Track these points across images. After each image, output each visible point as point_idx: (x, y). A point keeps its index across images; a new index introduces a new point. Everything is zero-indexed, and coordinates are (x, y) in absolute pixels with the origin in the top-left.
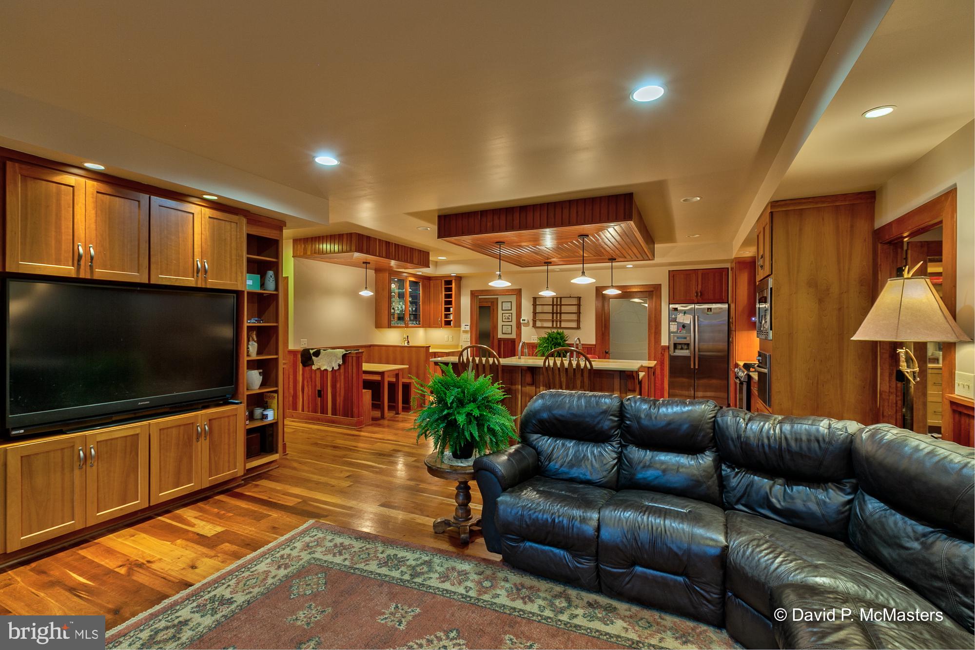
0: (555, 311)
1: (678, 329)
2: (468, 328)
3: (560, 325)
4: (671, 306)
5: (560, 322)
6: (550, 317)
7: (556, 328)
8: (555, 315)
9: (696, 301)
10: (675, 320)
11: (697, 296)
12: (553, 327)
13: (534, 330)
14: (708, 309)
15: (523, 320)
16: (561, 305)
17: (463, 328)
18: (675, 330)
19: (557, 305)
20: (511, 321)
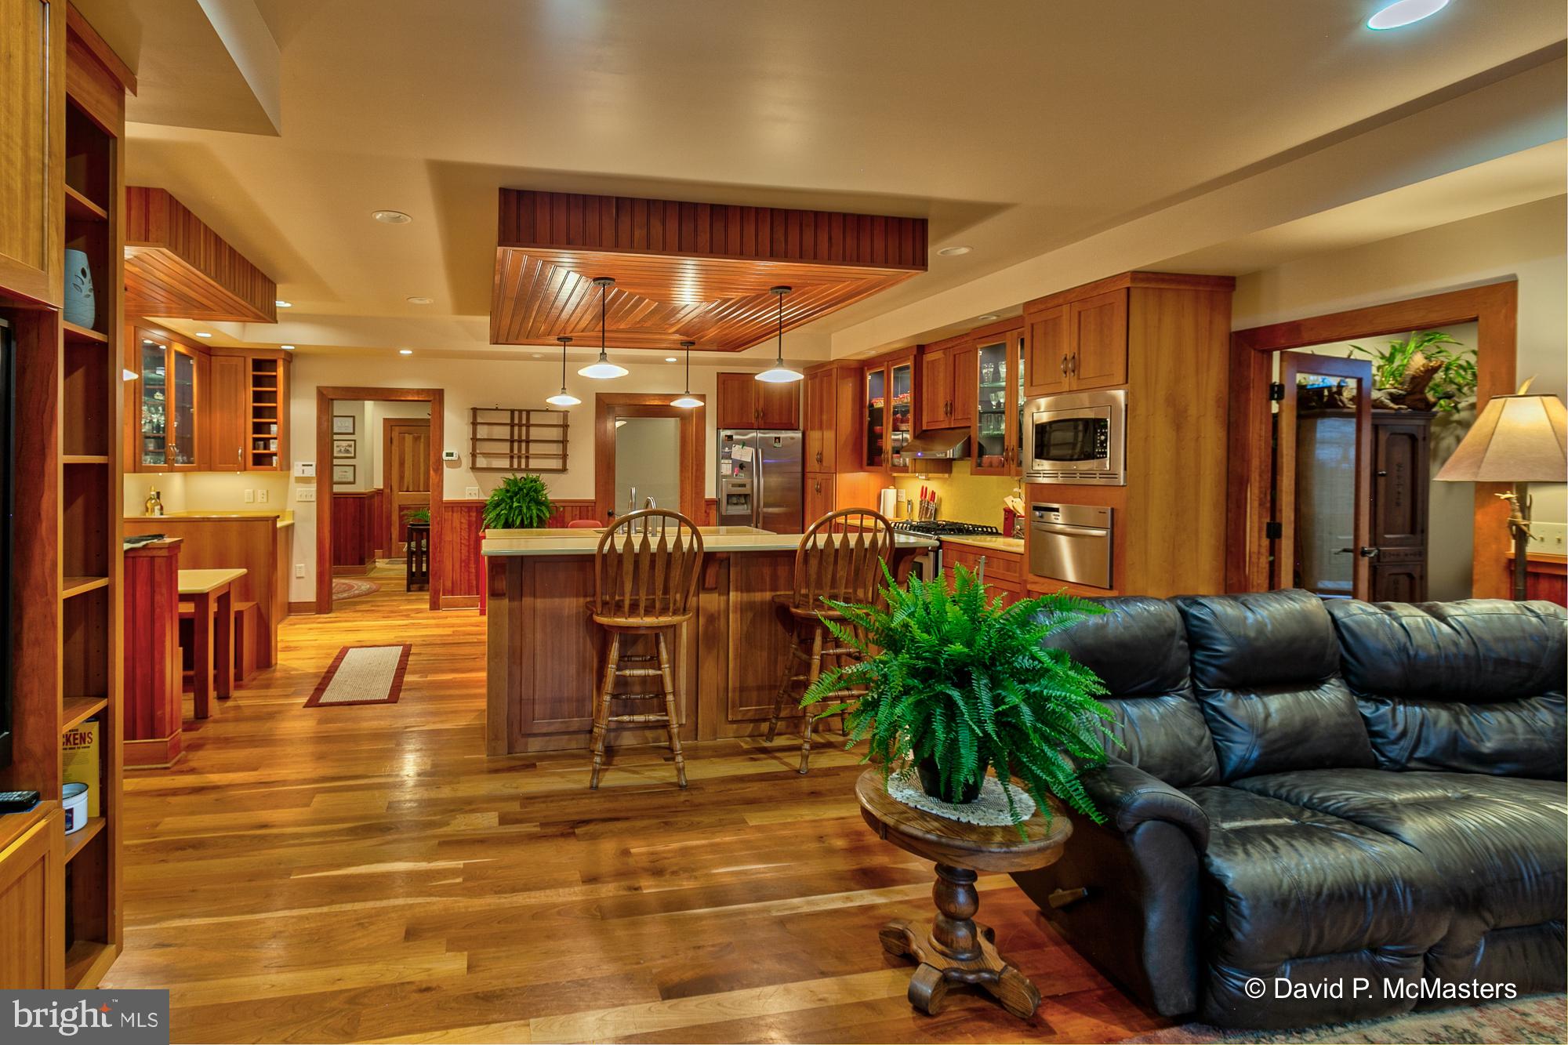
0: (516, 437)
1: (733, 471)
2: (311, 472)
3: (527, 464)
4: (724, 433)
5: (527, 458)
6: (505, 448)
7: (519, 470)
8: (516, 445)
9: (756, 426)
10: (728, 456)
11: (757, 418)
12: (511, 469)
13: (471, 474)
14: (776, 438)
15: (448, 455)
16: (528, 426)
17: (297, 470)
18: (729, 472)
19: (520, 425)
20: (354, 457)
